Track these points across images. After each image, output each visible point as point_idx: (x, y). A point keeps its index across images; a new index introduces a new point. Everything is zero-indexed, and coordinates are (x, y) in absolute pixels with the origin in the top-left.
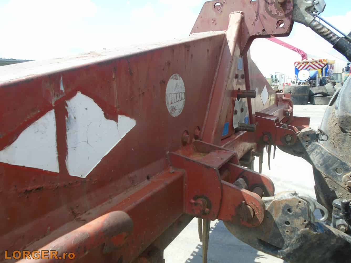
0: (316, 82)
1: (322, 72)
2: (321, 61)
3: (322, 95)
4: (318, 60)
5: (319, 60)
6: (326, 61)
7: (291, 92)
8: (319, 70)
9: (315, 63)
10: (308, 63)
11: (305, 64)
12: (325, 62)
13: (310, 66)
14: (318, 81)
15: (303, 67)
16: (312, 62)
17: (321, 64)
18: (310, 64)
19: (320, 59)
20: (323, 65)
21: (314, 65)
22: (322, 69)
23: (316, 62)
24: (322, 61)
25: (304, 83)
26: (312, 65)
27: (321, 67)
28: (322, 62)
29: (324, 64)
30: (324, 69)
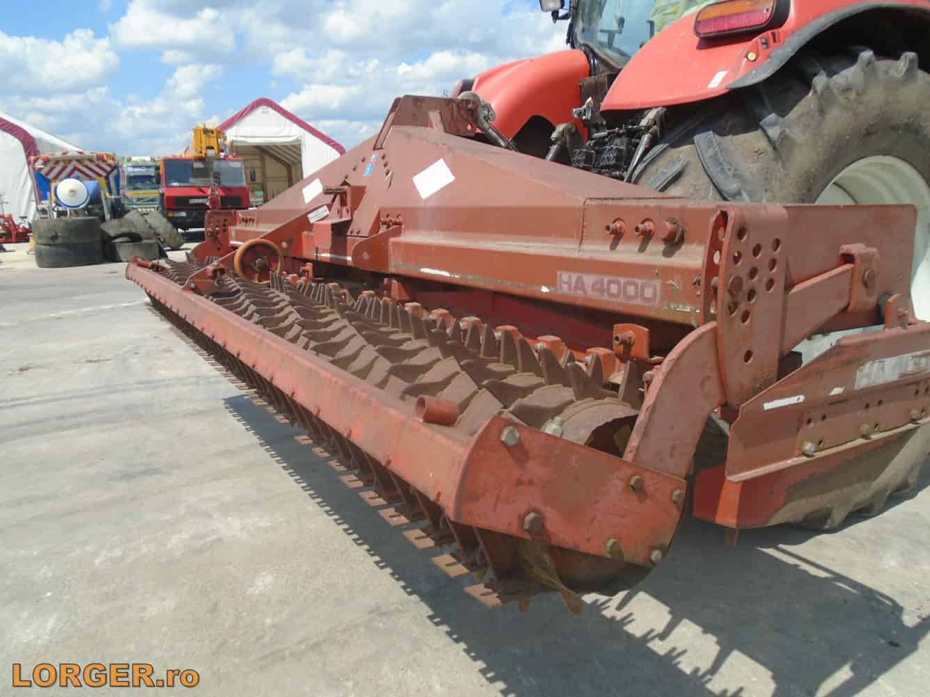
0: (102, 208)
1: (108, 184)
2: (100, 158)
3: (129, 240)
4: (95, 155)
5: (97, 156)
6: (113, 159)
7: (59, 234)
8: (103, 181)
9: (87, 163)
10: (70, 161)
11: (62, 164)
12: (110, 162)
13: (75, 169)
14: (108, 208)
15: (60, 173)
16: (79, 161)
17: (104, 165)
18: (74, 163)
19: (100, 153)
20: (109, 169)
21: (87, 167)
22: (107, 178)
23: (91, 160)
24: (105, 157)
25: (76, 212)
26: (80, 167)
27: (104, 174)
28: (104, 161)
29: (109, 165)
30: (111, 178)
